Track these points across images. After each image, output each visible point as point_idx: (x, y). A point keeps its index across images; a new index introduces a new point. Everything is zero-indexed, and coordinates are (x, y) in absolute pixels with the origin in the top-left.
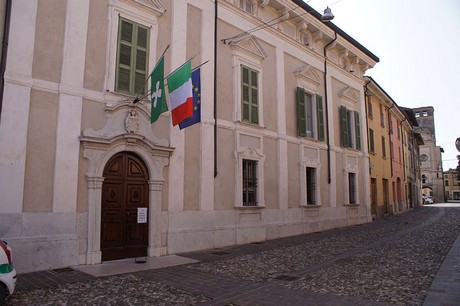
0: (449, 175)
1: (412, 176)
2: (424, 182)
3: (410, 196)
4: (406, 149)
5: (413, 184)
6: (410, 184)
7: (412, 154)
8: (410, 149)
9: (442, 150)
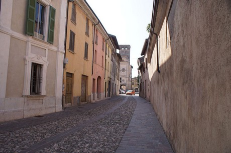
0: (134, 80)
1: (112, 77)
2: (121, 82)
3: (109, 90)
4: (109, 59)
5: (112, 82)
6: (110, 82)
7: (114, 64)
8: (112, 60)
9: (132, 67)
